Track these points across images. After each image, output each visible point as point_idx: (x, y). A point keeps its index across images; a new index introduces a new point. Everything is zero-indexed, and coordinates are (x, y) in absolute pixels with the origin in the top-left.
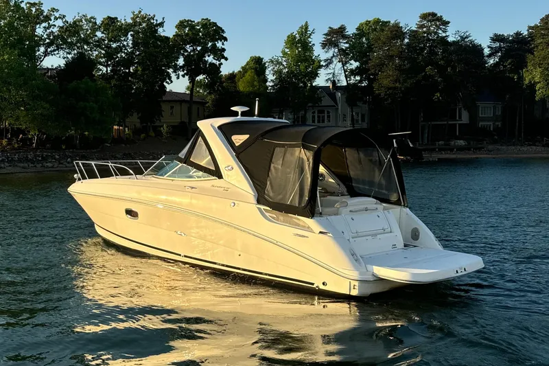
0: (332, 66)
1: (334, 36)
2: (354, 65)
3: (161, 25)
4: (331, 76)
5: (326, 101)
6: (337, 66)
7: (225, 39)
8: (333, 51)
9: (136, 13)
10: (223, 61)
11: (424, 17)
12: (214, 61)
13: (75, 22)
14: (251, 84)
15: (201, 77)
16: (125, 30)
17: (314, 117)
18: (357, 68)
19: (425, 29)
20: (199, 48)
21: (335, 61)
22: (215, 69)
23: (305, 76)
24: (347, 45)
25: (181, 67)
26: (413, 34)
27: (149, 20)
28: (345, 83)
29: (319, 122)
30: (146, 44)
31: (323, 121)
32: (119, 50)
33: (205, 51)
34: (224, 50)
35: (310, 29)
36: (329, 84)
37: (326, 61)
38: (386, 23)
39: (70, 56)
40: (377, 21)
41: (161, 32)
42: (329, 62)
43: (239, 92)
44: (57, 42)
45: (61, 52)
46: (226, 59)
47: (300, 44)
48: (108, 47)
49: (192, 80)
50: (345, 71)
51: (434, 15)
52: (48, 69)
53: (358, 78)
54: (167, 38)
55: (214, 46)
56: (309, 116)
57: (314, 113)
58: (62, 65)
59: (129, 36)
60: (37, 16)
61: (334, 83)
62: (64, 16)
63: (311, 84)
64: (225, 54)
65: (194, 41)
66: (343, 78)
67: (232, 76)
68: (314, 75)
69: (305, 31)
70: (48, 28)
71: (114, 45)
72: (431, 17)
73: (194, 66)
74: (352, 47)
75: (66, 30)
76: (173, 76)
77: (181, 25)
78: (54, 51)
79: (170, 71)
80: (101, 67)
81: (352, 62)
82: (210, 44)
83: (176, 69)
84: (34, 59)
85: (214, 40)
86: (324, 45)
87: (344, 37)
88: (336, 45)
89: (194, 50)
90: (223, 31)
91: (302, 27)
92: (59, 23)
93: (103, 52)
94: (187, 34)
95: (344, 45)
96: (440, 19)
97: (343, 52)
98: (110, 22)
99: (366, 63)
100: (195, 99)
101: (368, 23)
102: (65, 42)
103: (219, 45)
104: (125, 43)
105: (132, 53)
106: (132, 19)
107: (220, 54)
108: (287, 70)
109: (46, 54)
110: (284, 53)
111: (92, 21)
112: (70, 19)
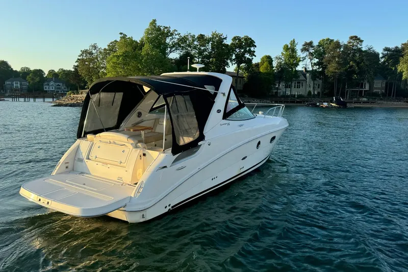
0: (305, 61)
1: (308, 46)
2: (316, 60)
3: (225, 38)
4: (305, 65)
5: (302, 78)
6: (308, 61)
7: (255, 46)
8: (306, 53)
9: (214, 32)
10: (254, 57)
11: (351, 38)
12: (250, 57)
13: (185, 37)
14: (266, 69)
15: (243, 65)
16: (208, 41)
17: (295, 85)
18: (317, 62)
19: (351, 44)
20: (242, 50)
21: (307, 58)
22: (250, 61)
23: (292, 65)
24: (313, 51)
25: (233, 59)
26: (346, 47)
27: (220, 36)
28: (311, 69)
29: (297, 88)
30: (218, 48)
31: (300, 87)
32: (205, 50)
33: (245, 51)
34: (254, 52)
35: (296, 42)
36: (304, 70)
37: (303, 58)
38: (332, 41)
39: (182, 53)
40: (328, 39)
41: (225, 42)
42: (304, 59)
43: (260, 72)
44: (176, 46)
45: (178, 51)
46: (255, 56)
47: (290, 50)
48: (200, 49)
49: (238, 66)
50: (312, 63)
51: (356, 37)
52: (171, 59)
53: (318, 67)
54: (228, 45)
55: (250, 49)
56: (293, 84)
57: (295, 83)
58: (178, 58)
59: (210, 44)
60: (167, 33)
61: (306, 68)
62: (180, 34)
63: (295, 69)
64: (255, 54)
65: (240, 47)
66: (310, 66)
67: (257, 65)
68: (297, 65)
69: (293, 42)
70: (172, 39)
71: (202, 48)
72: (355, 38)
73: (240, 60)
74: (316, 52)
75: (181, 40)
76: (230, 64)
77: (235, 39)
78: (175, 50)
79: (229, 61)
80: (196, 59)
81: (315, 59)
82: (248, 48)
83: (231, 61)
84: (165, 54)
85: (250, 46)
86: (302, 50)
87: (312, 47)
88: (308, 50)
89: (240, 51)
90: (254, 42)
91: (292, 41)
92: (177, 37)
93: (197, 51)
94: (237, 44)
95: (312, 51)
96: (359, 39)
97: (311, 54)
98: (201, 37)
99: (322, 59)
100: (239, 75)
101: (323, 40)
102: (180, 46)
103: (252, 49)
104: (208, 47)
105: (211, 52)
106: (212, 35)
107: (252, 53)
108: (284, 62)
109: (171, 52)
110: (282, 53)
111: (193, 37)
112: (182, 35)
